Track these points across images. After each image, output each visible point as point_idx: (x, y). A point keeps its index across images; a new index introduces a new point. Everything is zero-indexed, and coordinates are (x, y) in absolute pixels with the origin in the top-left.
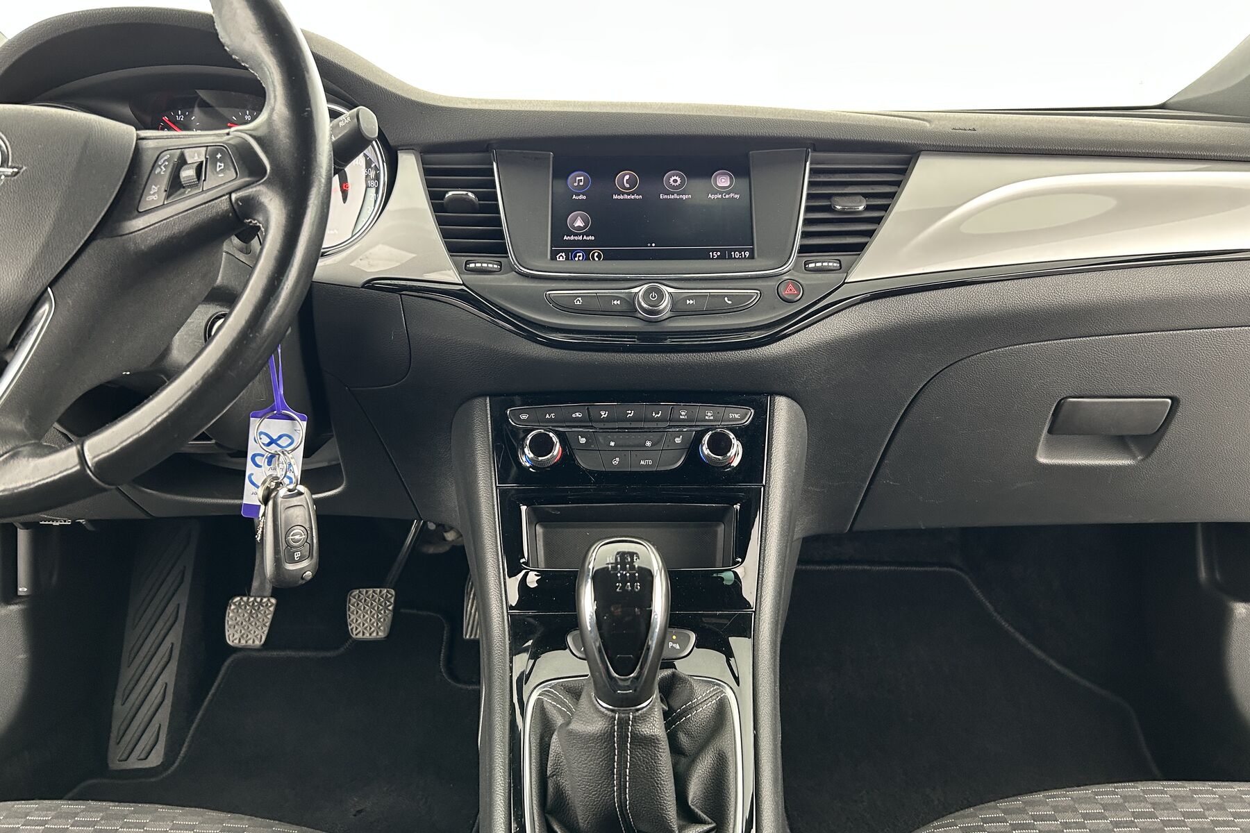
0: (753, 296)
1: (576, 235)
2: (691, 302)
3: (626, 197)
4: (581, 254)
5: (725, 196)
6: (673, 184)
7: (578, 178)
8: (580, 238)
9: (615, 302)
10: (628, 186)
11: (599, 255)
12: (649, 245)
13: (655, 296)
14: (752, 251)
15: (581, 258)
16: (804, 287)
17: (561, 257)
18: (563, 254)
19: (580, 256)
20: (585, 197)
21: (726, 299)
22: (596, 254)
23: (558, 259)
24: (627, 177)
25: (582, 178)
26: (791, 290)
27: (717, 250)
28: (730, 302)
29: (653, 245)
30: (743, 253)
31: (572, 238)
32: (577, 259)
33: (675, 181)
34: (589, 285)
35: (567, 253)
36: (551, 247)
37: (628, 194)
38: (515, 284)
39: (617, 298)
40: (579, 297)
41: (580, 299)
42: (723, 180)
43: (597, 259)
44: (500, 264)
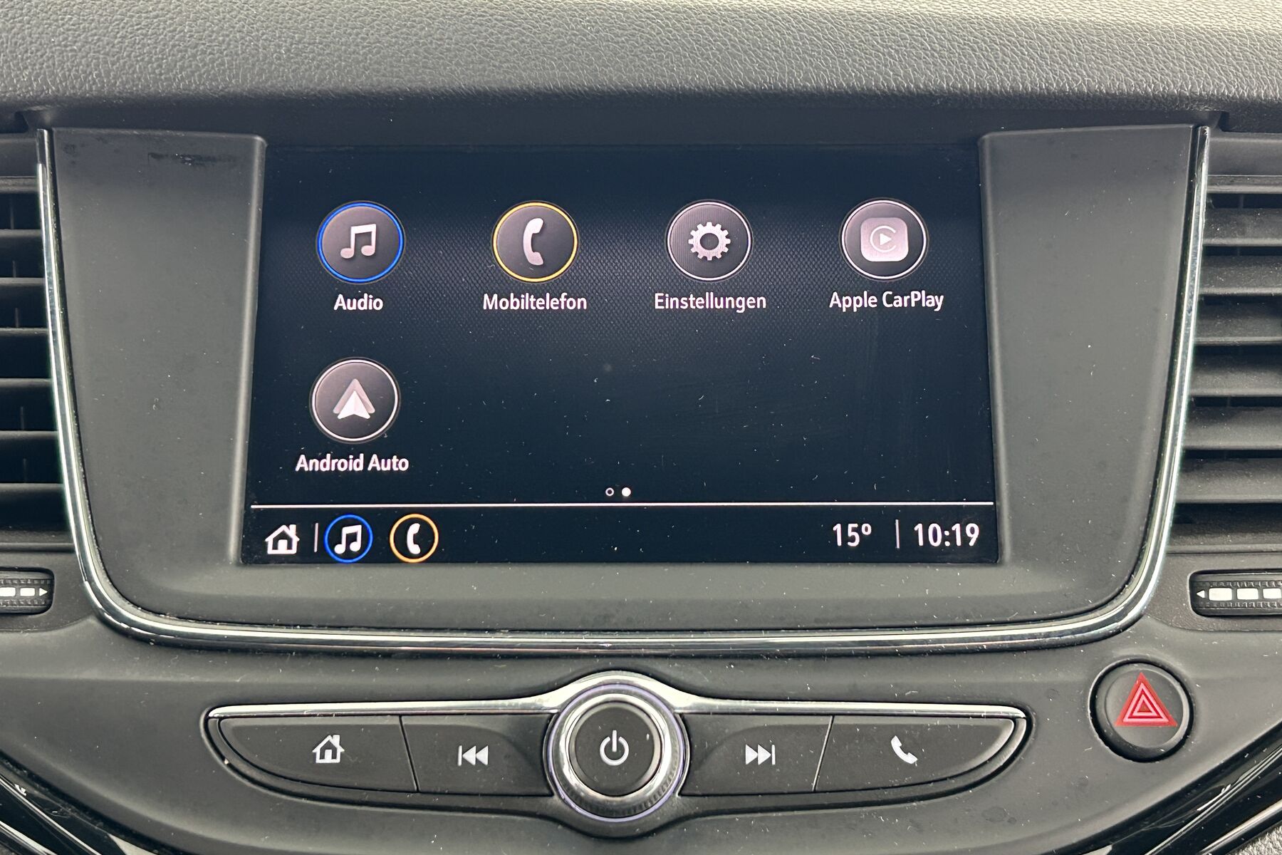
0: (996, 733)
1: (342, 451)
2: (763, 755)
3: (528, 302)
4: (357, 529)
5: (890, 300)
6: (703, 252)
7: (356, 230)
8: (356, 465)
9: (471, 756)
10: (536, 259)
11: (425, 528)
12: (610, 492)
13: (620, 746)
14: (990, 521)
15: (356, 547)
16: (1197, 691)
17: (284, 540)
18: (291, 531)
19: (351, 538)
20: (377, 304)
21: (896, 744)
22: (414, 529)
23: (270, 551)
24: (535, 226)
25: (372, 228)
26: (1144, 709)
27: (859, 516)
28: (910, 759)
29: (626, 492)
30: (957, 527)
31: (327, 464)
32: (340, 549)
33: (709, 241)
34: (376, 677)
35: (304, 522)
36: (248, 501)
37: (538, 292)
38: (92, 674)
39: (474, 739)
40: (332, 730)
41: (335, 740)
42: (884, 239)
43: (414, 549)
44: (47, 578)
